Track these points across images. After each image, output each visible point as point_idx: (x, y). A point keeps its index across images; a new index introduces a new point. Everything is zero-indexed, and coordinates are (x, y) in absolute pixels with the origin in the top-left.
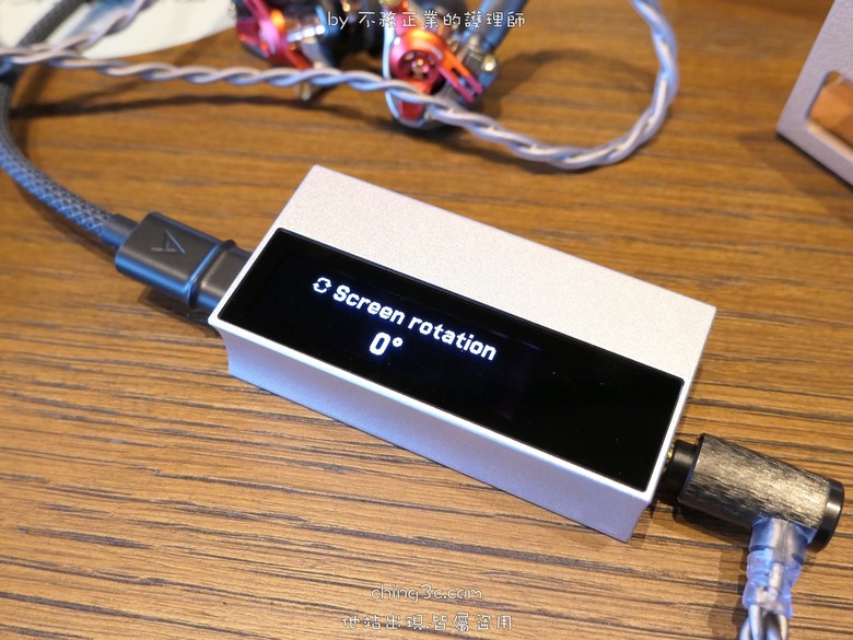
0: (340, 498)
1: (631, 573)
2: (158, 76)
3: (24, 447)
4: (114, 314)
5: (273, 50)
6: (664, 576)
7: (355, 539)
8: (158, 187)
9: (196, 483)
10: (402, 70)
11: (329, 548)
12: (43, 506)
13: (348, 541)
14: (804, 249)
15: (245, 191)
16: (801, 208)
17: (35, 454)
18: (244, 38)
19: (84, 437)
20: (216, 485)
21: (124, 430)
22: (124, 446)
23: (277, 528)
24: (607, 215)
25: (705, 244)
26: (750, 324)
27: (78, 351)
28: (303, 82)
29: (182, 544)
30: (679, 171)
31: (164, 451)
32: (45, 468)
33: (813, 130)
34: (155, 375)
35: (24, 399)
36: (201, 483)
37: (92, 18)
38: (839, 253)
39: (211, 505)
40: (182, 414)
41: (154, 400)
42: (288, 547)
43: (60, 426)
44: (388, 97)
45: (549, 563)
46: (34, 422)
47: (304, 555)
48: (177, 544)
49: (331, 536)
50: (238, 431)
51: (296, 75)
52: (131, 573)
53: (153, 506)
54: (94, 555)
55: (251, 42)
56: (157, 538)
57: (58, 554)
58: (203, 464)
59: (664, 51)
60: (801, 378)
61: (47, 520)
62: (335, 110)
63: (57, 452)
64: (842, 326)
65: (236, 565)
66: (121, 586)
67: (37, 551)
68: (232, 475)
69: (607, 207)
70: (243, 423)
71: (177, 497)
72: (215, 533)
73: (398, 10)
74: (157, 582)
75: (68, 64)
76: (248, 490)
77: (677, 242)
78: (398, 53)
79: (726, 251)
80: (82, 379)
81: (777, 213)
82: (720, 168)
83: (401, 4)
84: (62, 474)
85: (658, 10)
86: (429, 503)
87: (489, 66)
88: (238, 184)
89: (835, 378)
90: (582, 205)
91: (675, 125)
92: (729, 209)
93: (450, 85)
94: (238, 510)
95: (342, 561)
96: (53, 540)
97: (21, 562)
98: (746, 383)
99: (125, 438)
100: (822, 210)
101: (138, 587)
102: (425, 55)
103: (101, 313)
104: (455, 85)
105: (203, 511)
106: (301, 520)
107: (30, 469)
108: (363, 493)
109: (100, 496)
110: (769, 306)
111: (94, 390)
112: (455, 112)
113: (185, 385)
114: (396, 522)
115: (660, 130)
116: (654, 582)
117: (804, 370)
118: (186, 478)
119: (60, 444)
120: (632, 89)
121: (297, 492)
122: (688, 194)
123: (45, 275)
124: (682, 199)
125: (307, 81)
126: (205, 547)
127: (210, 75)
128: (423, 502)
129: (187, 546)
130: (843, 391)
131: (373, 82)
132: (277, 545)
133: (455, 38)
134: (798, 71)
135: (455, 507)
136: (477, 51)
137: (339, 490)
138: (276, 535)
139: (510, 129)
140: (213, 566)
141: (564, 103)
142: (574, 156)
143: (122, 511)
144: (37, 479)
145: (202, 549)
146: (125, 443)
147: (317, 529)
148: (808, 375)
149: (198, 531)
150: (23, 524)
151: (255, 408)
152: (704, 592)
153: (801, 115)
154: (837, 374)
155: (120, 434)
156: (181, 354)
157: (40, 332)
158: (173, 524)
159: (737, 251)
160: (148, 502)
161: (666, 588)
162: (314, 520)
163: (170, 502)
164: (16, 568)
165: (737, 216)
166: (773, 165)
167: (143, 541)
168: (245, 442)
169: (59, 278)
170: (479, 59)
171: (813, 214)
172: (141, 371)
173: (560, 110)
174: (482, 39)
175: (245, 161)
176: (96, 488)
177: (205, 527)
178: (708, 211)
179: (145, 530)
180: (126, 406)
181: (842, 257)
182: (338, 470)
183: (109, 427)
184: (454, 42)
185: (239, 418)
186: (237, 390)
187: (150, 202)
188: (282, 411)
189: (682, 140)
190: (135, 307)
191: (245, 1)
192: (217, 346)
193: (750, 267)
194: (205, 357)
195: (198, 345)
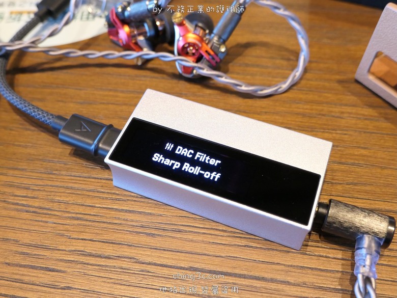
0: (154, 249)
1: (288, 283)
2: (72, 55)
3: (8, 225)
4: (50, 164)
5: (124, 43)
6: (304, 285)
7: (161, 268)
8: (72, 105)
9: (87, 242)
10: (183, 52)
11: (148, 272)
12: (17, 252)
13: (157, 268)
14: (368, 132)
15: (111, 107)
16: (366, 113)
17: (13, 228)
18: (111, 37)
19: (36, 221)
20: (96, 243)
21: (54, 217)
22: (54, 225)
23: (125, 263)
24: (277, 117)
25: (322, 130)
26: (343, 167)
27: (33, 181)
29: (80, 270)
30: (311, 97)
31: (73, 227)
32: (17, 235)
33: (371, 78)
34: (69, 192)
35: (9, 203)
36: (90, 242)
37: (43, 29)
38: (384, 134)
39: (94, 252)
40: (82, 210)
41: (68, 203)
42: (129, 271)
43: (25, 215)
44: (177, 63)
45: (250, 279)
46: (13, 213)
47: (137, 275)
48: (78, 270)
49: (149, 266)
50: (107, 218)
51: (135, 54)
52: (57, 284)
53: (67, 253)
54: (40, 275)
55: (114, 39)
56: (69, 268)
57: (23, 275)
58: (91, 233)
59: (302, 42)
60: (366, 192)
61: (18, 259)
62: (153, 70)
63: (23, 228)
64: (385, 168)
65: (105, 280)
66: (52, 290)
67: (13, 273)
68: (104, 238)
69: (277, 113)
70: (109, 214)
71: (78, 248)
72: (96, 265)
73: (181, 25)
74: (69, 288)
75: (31, 50)
76: (111, 245)
77: (310, 130)
78: (181, 44)
79: (332, 133)
80: (36, 194)
81: (355, 116)
82: (329, 95)
83: (183, 22)
84: (26, 238)
85: (300, 24)
86: (195, 251)
87: (223, 49)
88: (108, 104)
89: (383, 192)
90: (266, 112)
91: (308, 75)
92: (333, 114)
93: (205, 58)
94: (106, 254)
95: (154, 278)
96: (21, 269)
97: (6, 279)
98: (341, 194)
99: (55, 221)
100: (376, 114)
101: (60, 291)
102: (194, 45)
103: (45, 163)
104: (208, 58)
105: (90, 255)
106: (136, 259)
107: (11, 235)
108: (165, 246)
109: (43, 248)
110: (351, 159)
111: (41, 199)
112: (207, 71)
113: (83, 196)
114: (179, 260)
115: (301, 78)
116: (299, 287)
117: (368, 188)
118: (82, 239)
119: (25, 224)
120: (289, 60)
121: (134, 246)
122: (314, 107)
123: (19, 146)
124: (312, 110)
125: (140, 57)
127: (96, 54)
128: (192, 250)
129: (83, 271)
130: (386, 198)
131: (170, 57)
132: (124, 271)
133: (208, 37)
134: (364, 51)
135: (207, 253)
136: (217, 43)
137: (153, 245)
138: (124, 266)
139: (232, 78)
140: (95, 281)
141: (258, 66)
142: (262, 90)
143: (53, 255)
144: (14, 240)
145: (90, 272)
147: (143, 263)
148: (370, 191)
149: (88, 264)
150: (7, 261)
151: (115, 207)
152: (323, 292)
153: (366, 71)
154: (384, 190)
155: (52, 219)
156: (81, 182)
157: (16, 172)
158: (77, 261)
159: (337, 133)
160: (65, 250)
161: (304, 290)
162: (142, 259)
163: (75, 251)
164: (4, 281)
165: (338, 117)
166: (354, 94)
167: (62, 269)
168: (110, 223)
169: (26, 147)
170: (218, 46)
171: (372, 116)
172: (63, 190)
173: (256, 69)
174: (220, 38)
175: (111, 93)
176: (41, 244)
177: (91, 262)
178: (324, 115)
179: (63, 264)
180: (55, 206)
181: (385, 136)
182: (153, 235)
183: (47, 216)
184: (207, 39)
185: (108, 212)
186: (107, 198)
187: (67, 112)
188: (127, 209)
189: (312, 83)
190: (60, 160)
191: (112, 20)
192: (98, 179)
193: (343, 141)
194: (92, 184)
195: (89, 178)
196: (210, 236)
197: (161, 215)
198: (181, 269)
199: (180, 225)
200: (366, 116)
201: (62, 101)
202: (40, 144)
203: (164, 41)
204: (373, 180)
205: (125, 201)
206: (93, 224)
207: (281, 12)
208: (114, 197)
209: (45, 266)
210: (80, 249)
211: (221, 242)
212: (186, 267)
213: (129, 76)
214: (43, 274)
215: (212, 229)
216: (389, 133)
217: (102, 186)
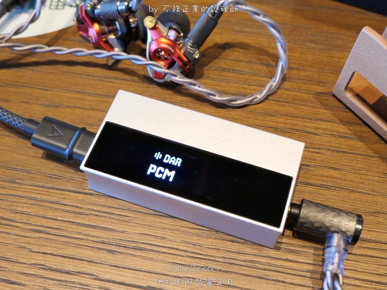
0: (113, 266)
2: (39, 50)
4: (14, 172)
5: (94, 40)
7: (119, 286)
8: (37, 107)
9: (48, 256)
10: (155, 56)
13: (115, 286)
14: (341, 152)
16: (342, 131)
18: (81, 33)
20: (58, 257)
21: (16, 229)
22: (16, 237)
23: (84, 279)
28: (108, 57)
29: (41, 285)
30: (287, 109)
31: (34, 240)
34: (31, 203)
36: (50, 256)
38: (357, 154)
39: (54, 267)
40: (43, 222)
41: (30, 215)
42: (88, 288)
44: (148, 67)
48: (39, 285)
49: (108, 283)
50: (68, 232)
51: (105, 53)
53: (29, 266)
55: (85, 35)
56: (30, 281)
58: (52, 247)
59: (281, 51)
62: (123, 71)
64: (353, 191)
68: (65, 253)
70: (71, 228)
71: (39, 262)
72: (56, 280)
73: (154, 29)
76: (72, 260)
78: (154, 47)
81: (330, 133)
82: (306, 108)
83: (156, 26)
86: (154, 270)
87: (197, 56)
91: (286, 85)
92: (308, 130)
93: (178, 64)
94: (67, 269)
99: (17, 233)
102: (166, 50)
103: (8, 171)
104: (180, 65)
105: (51, 269)
106: (95, 276)
108: (124, 264)
109: (5, 260)
110: (320, 180)
111: (3, 209)
112: (180, 78)
113: (45, 208)
114: (138, 278)
115: (279, 87)
118: (43, 253)
120: (268, 65)
121: (94, 262)
125: (110, 56)
126: (51, 286)
127: (64, 51)
128: (151, 269)
129: (43, 285)
131: (143, 61)
132: (83, 287)
133: (182, 41)
135: (166, 273)
136: (191, 48)
137: (113, 262)
138: (83, 282)
139: (205, 85)
142: (236, 100)
143: (14, 267)
146: (17, 235)
147: (102, 280)
149: (48, 278)
151: (77, 221)
155: (14, 231)
156: (44, 193)
158: (37, 275)
160: (26, 264)
162: (101, 276)
163: (36, 264)
165: (311, 133)
167: (23, 282)
168: (72, 237)
170: (192, 52)
171: (346, 133)
172: (25, 201)
174: (194, 42)
175: (78, 96)
176: (3, 256)
177: (51, 277)
178: (297, 130)
179: (24, 277)
180: (17, 217)
181: (358, 156)
182: (113, 252)
183: (9, 227)
184: (181, 43)
185: (69, 225)
186: (69, 211)
187: (33, 115)
188: (89, 223)
189: (289, 93)
190: (24, 168)
191: (81, 17)
192: (61, 190)
193: (314, 160)
194: (55, 195)
195: (52, 189)
196: (170, 256)
197: (123, 232)
198: (139, 288)
199: (141, 243)
200: (342, 133)
201: (27, 103)
202: (3, 150)
203: (136, 38)
204: (338, 204)
205: (88, 215)
206: (54, 237)
207: (260, 18)
208: (76, 210)
209: (6, 278)
210: (41, 263)
211: (180, 263)
212: (145, 286)
213: (98, 76)
214: (4, 286)
215: (172, 248)
216: (363, 153)
217: (65, 199)
